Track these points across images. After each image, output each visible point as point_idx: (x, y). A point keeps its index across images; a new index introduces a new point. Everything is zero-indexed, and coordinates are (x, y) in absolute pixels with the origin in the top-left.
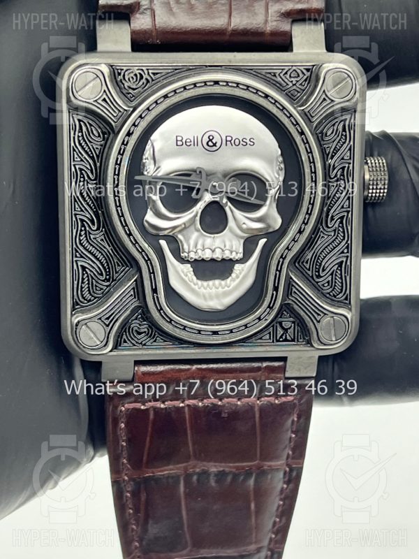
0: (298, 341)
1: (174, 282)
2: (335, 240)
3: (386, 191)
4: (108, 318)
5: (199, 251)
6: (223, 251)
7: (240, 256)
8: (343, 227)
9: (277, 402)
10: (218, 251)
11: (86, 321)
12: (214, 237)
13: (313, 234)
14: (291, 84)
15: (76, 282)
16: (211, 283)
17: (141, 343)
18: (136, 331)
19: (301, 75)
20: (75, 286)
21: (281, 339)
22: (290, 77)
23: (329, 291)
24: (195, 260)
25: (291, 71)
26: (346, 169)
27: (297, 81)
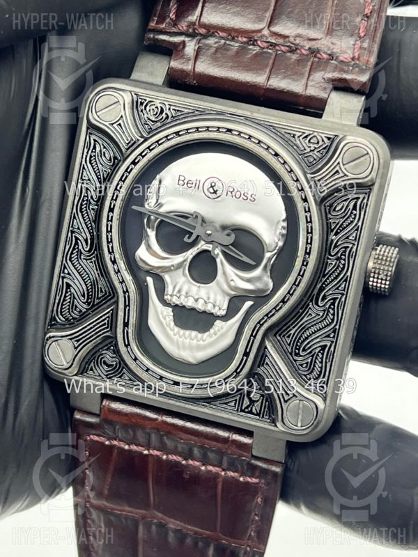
0: (263, 417)
1: (152, 323)
2: (322, 321)
3: (388, 283)
4: (78, 341)
5: (183, 297)
6: (205, 302)
7: (223, 313)
8: (333, 309)
9: (241, 479)
10: (201, 301)
11: (57, 338)
12: (199, 287)
13: (301, 309)
14: (308, 150)
15: (58, 298)
16: (188, 332)
17: (107, 375)
18: (104, 361)
19: (321, 143)
20: (57, 301)
21: (246, 410)
22: (309, 141)
23: (306, 373)
24: (177, 305)
25: (311, 136)
26: (349, 249)
27: (316, 148)
